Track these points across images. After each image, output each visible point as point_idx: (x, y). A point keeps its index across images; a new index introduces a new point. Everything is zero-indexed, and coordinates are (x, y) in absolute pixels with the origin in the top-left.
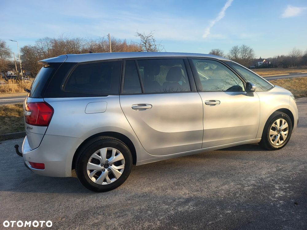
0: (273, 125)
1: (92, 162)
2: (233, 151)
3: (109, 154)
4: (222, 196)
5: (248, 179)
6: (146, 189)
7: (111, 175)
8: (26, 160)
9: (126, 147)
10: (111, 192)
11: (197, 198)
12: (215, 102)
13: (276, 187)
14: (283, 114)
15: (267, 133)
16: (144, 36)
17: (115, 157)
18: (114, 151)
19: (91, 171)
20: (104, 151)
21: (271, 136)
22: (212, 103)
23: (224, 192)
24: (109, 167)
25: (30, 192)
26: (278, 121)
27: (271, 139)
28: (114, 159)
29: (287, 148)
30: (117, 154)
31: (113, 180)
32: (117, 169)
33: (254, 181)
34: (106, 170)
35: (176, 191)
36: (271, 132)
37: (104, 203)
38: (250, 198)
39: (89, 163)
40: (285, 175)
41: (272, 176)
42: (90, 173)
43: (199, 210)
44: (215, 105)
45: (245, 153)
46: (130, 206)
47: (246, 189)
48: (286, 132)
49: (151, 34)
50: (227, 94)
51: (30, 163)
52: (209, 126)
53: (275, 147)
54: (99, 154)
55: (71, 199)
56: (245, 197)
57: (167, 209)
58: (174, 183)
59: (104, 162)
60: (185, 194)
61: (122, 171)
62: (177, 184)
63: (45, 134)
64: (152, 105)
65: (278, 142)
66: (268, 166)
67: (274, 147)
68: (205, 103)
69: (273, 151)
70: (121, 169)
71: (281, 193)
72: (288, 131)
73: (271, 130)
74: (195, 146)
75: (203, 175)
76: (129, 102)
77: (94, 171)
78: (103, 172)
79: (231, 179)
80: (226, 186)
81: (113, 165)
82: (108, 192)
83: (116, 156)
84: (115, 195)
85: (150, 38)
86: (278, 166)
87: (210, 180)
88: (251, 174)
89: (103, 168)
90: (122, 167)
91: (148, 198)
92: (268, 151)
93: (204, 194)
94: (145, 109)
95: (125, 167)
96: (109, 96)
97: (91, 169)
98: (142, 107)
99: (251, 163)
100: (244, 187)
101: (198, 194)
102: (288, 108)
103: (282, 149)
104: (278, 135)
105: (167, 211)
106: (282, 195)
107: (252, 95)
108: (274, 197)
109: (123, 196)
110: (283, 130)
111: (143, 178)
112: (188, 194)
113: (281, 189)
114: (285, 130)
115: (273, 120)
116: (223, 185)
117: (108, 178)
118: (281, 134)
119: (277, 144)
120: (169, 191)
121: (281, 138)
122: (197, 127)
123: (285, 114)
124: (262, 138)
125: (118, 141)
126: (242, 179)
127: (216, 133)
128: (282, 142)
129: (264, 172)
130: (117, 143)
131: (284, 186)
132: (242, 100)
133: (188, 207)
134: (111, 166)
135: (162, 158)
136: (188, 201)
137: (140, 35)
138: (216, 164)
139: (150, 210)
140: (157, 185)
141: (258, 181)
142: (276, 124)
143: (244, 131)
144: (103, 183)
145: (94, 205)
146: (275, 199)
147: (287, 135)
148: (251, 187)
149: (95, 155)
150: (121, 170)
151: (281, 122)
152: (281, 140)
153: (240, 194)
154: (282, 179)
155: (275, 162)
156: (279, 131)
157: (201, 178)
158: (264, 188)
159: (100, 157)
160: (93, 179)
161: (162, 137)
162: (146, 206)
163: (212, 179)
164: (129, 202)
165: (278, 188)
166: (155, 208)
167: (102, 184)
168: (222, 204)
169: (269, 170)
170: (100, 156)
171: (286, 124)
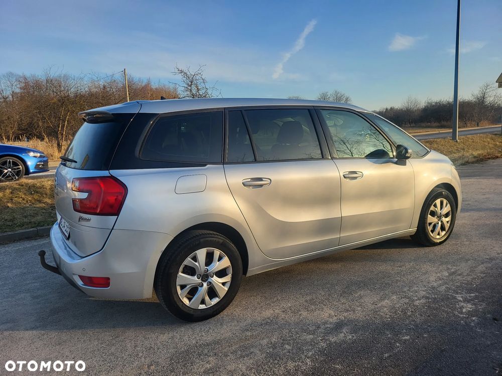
0: (432, 208)
1: (183, 272)
2: (374, 250)
3: (210, 258)
4: (388, 316)
5: (413, 289)
6: (268, 313)
7: (212, 293)
8: (74, 274)
9: (232, 246)
10: (212, 320)
11: (351, 320)
12: (357, 173)
13: (459, 298)
14: (445, 192)
15: (425, 221)
16: (188, 73)
17: (218, 263)
18: (217, 253)
19: (183, 287)
20: (202, 254)
21: (430, 224)
22: (352, 176)
23: (387, 310)
24: (209, 280)
25: (72, 328)
26: (438, 202)
27: (430, 228)
28: (217, 266)
29: (450, 242)
30: (220, 259)
31: (215, 301)
32: (220, 283)
33: (423, 291)
34: (205, 284)
35: (315, 314)
36: (430, 219)
37: (209, 338)
38: (429, 316)
39: (180, 274)
40: (464, 280)
41: (446, 283)
42: (181, 290)
43: (361, 338)
44: (356, 178)
45: (394, 252)
46: (253, 340)
47: (417, 303)
48: (448, 219)
49: (200, 72)
50: (371, 162)
51: (81, 277)
52: (348, 210)
53: (436, 241)
54: (195, 259)
55: (150, 336)
56: (421, 315)
57: (312, 340)
58: (306, 301)
59: (202, 272)
60: (330, 316)
61: (228, 285)
62: (312, 302)
63: (113, 229)
64: (270, 179)
65: (439, 234)
66: (434, 269)
67: (434, 242)
68: (344, 176)
69: (432, 248)
70: (226, 282)
71: (469, 307)
72: (450, 216)
73: (429, 216)
74: (330, 243)
75: (345, 286)
76: (238, 176)
77: (188, 287)
78: (200, 288)
79: (389, 290)
80: (386, 301)
81: (214, 276)
82: (208, 321)
83: (219, 261)
84: (221, 324)
85: (198, 77)
86: (448, 269)
87: (359, 293)
88: (415, 281)
89: (201, 281)
90: (227, 279)
91: (276, 326)
92: (426, 248)
93: (359, 314)
94: (261, 186)
95: (233, 278)
96: (208, 166)
97: (183, 283)
98: (256, 183)
99: (408, 265)
100: (413, 301)
101: (352, 316)
102: (450, 183)
103: (445, 243)
104: (438, 223)
105: (313, 343)
106: (470, 308)
107: (404, 164)
108: (462, 313)
109: (235, 326)
110: (444, 216)
111: (254, 296)
112: (336, 316)
113: (466, 300)
114: (446, 215)
115: (432, 200)
116: (382, 299)
117: (207, 298)
118: (442, 221)
119: (438, 237)
120: (304, 314)
121: (443, 228)
122: (333, 213)
123: (446, 191)
124: (417, 227)
125: (222, 238)
126: (405, 289)
127: (358, 222)
128: (444, 233)
129: (432, 279)
130: (221, 241)
131: (469, 296)
132: (391, 171)
133: (342, 335)
134: (212, 278)
135: (285, 262)
136: (339, 326)
137: (182, 72)
138: (358, 271)
139: (288, 344)
140: (281, 307)
141: (430, 292)
142: (435, 206)
143: (394, 217)
144: (200, 306)
145: (194, 342)
146: (465, 316)
147: (449, 223)
148: (423, 301)
149: (188, 261)
150: (226, 284)
151: (442, 203)
152: (442, 231)
153: (412, 312)
154: (461, 286)
155: (442, 264)
156: (440, 217)
157: (344, 292)
158: (442, 300)
159: (197, 264)
160: (186, 301)
161: (285, 230)
162: (278, 338)
163: (362, 293)
164: (249, 334)
165: (461, 299)
166: (294, 340)
167: (199, 308)
168: (391, 326)
169: (439, 275)
170: (196, 262)
171: (449, 205)
